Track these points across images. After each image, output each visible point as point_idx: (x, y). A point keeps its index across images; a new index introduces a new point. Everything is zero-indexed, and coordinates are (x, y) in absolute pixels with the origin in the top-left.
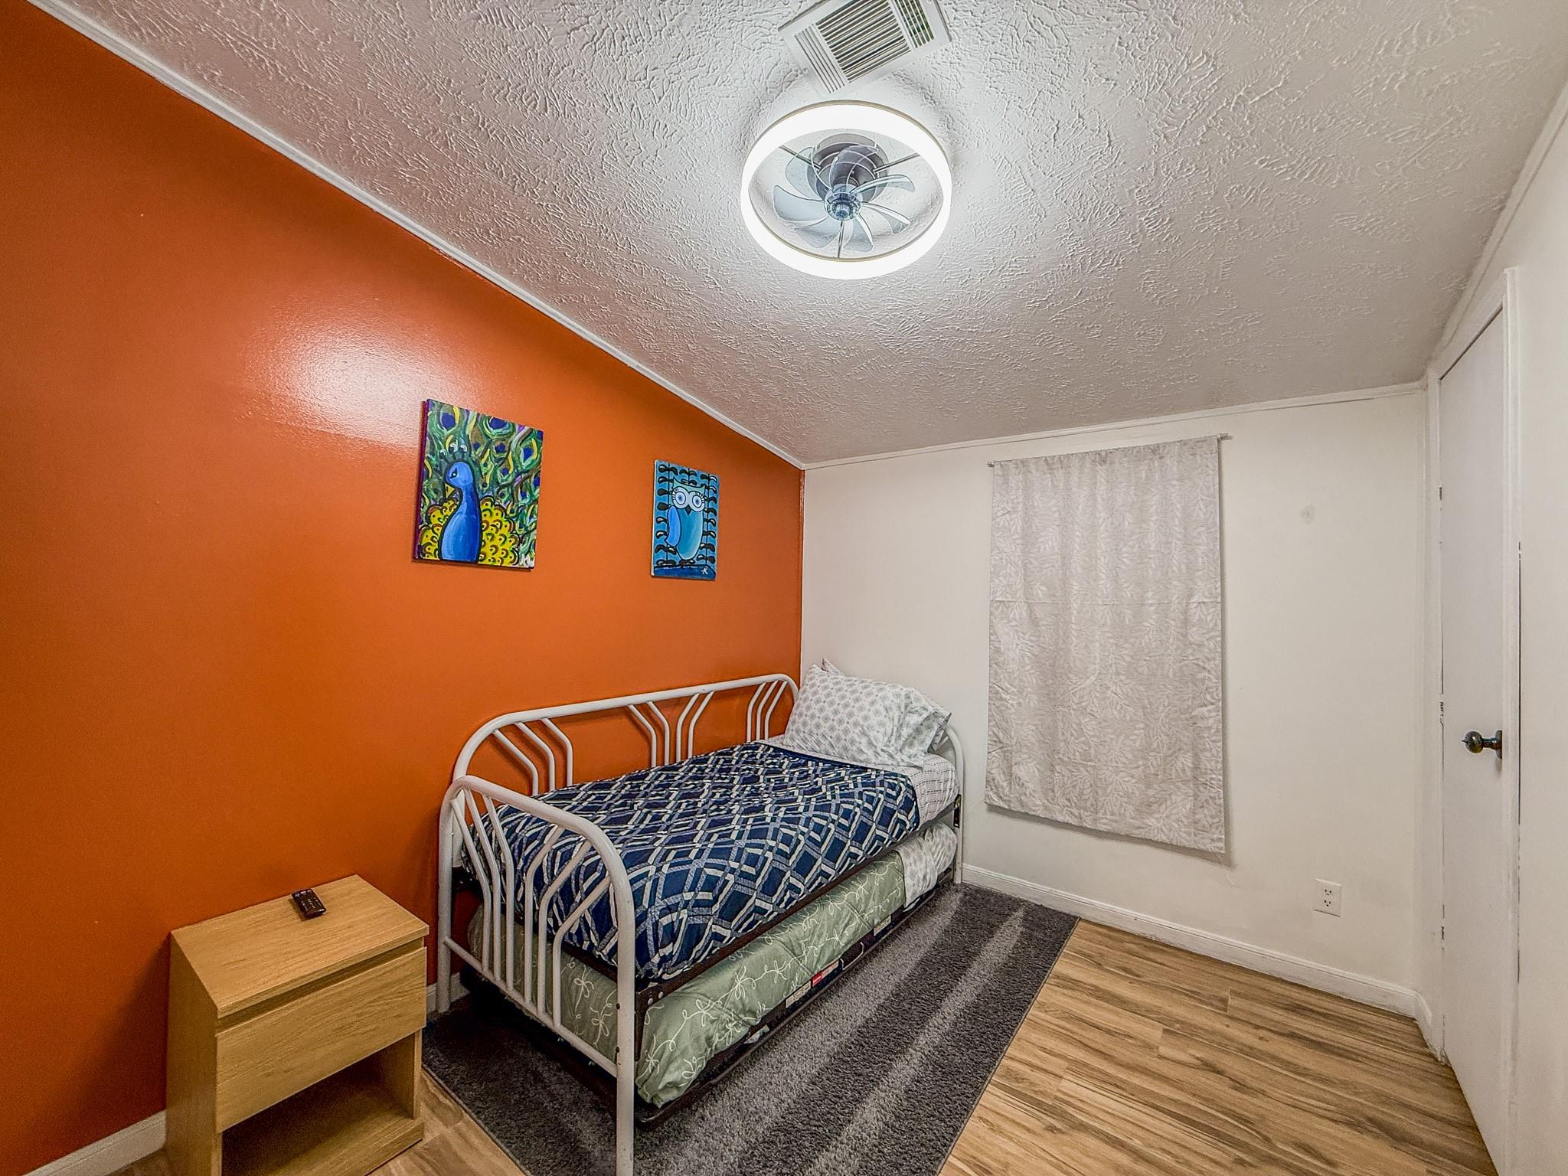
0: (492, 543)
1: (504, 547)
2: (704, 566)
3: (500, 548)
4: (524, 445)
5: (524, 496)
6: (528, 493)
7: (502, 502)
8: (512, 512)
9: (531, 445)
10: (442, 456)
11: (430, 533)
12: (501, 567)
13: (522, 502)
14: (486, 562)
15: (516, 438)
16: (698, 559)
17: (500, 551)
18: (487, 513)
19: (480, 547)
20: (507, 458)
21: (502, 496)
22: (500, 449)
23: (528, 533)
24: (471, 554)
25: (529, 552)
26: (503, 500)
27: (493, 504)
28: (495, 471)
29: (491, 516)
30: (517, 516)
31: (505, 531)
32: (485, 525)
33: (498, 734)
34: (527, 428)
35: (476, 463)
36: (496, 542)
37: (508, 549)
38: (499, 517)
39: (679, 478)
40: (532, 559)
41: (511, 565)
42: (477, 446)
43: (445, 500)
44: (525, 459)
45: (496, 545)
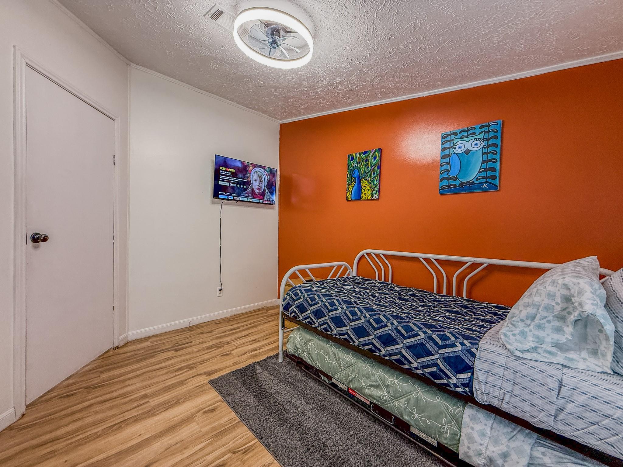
0: (365, 192)
1: (368, 193)
2: (484, 183)
3: (367, 193)
4: (373, 156)
5: (374, 174)
6: (375, 173)
7: (367, 178)
8: (370, 181)
9: (376, 155)
10: (351, 169)
11: (349, 193)
12: (367, 200)
13: (373, 176)
14: (363, 199)
15: (371, 155)
16: (477, 179)
17: (367, 195)
18: (363, 183)
19: (361, 194)
20: (368, 163)
21: (367, 176)
22: (366, 161)
23: (376, 186)
24: (359, 198)
25: (376, 193)
26: (367, 177)
27: (364, 179)
28: (365, 169)
29: (364, 183)
30: (372, 182)
31: (368, 188)
32: (362, 187)
33: (365, 255)
34: (374, 150)
35: (359, 168)
36: (366, 192)
37: (370, 194)
38: (366, 184)
39: (459, 136)
40: (377, 196)
41: (370, 199)
42: (359, 163)
43: (352, 182)
44: (374, 161)
45: (366, 193)
